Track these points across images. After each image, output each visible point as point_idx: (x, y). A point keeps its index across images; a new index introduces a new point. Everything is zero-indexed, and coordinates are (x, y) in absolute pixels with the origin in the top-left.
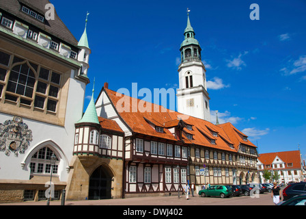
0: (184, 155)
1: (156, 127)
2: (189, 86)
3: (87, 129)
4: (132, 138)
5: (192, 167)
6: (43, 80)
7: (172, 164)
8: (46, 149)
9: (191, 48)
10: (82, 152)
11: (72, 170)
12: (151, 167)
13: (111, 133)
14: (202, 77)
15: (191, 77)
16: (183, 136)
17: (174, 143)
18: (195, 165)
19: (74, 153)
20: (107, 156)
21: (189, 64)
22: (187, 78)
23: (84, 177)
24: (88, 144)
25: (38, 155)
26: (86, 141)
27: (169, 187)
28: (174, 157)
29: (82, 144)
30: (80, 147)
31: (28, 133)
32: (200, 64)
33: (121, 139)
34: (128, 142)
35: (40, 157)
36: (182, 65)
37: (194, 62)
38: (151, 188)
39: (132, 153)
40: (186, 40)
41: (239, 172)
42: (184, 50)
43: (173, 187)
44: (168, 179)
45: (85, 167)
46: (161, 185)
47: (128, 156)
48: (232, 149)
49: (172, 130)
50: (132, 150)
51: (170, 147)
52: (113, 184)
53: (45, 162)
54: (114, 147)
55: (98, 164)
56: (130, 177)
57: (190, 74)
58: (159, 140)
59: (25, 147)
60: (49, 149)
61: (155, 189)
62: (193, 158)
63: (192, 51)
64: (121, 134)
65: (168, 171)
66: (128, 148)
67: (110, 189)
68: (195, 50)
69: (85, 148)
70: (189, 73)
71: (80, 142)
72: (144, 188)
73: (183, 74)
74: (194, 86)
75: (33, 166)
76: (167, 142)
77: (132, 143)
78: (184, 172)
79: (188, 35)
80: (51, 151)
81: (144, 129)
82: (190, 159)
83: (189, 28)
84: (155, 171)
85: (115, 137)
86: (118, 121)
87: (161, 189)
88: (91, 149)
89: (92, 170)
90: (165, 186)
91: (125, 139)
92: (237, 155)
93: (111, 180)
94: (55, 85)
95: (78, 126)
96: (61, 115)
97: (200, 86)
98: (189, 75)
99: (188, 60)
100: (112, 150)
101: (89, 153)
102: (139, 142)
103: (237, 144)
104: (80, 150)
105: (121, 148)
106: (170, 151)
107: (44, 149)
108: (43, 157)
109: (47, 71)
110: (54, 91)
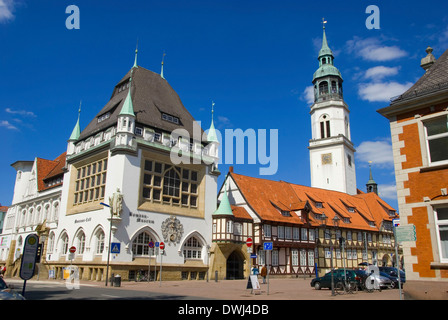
0: (311, 238)
1: (282, 211)
2: (326, 136)
3: (224, 220)
4: (260, 225)
5: (321, 249)
6: (186, 180)
7: (299, 247)
8: (193, 239)
9: (328, 80)
10: (221, 240)
11: (213, 255)
12: (279, 250)
13: (241, 221)
14: (343, 122)
15: (328, 122)
16: (310, 217)
17: (300, 227)
18: (324, 248)
19: (213, 241)
20: (239, 242)
21: (324, 104)
22: (322, 124)
23: (222, 261)
24: (226, 233)
25: (187, 244)
26: (223, 231)
27: (296, 269)
28: (300, 240)
29: (221, 233)
30: (219, 236)
31: (181, 227)
32: (341, 103)
33: (250, 225)
34: (257, 228)
36: (316, 106)
37: (331, 102)
38: (278, 270)
39: (261, 238)
40: (320, 69)
41: (382, 255)
42: (318, 83)
43: (300, 269)
44: (295, 261)
45: (223, 252)
46: (288, 267)
47: (257, 240)
48: (372, 228)
49: (299, 213)
50: (261, 236)
51: (297, 230)
52: (245, 266)
53: (192, 249)
54: (245, 234)
55: (233, 249)
56: (260, 261)
57: (327, 119)
58: (285, 224)
59: (180, 238)
61: (283, 271)
62: (322, 240)
63: (330, 86)
64: (250, 221)
65: (295, 254)
66: (257, 233)
67: (243, 270)
68: (333, 83)
69: (223, 237)
70: (325, 117)
71: (219, 231)
72: (272, 269)
73: (316, 119)
74: (332, 135)
75: (185, 253)
76: (293, 225)
77: (260, 229)
78: (311, 255)
79: (324, 60)
80: (196, 240)
81: (272, 215)
82: (319, 241)
83: (325, 49)
84: (282, 253)
85: (245, 224)
86: (246, 207)
87: (288, 271)
88: (228, 237)
89: (228, 254)
90: (292, 269)
91: (254, 225)
92: (378, 234)
93: (243, 263)
94: (194, 182)
95: (215, 217)
96: (201, 209)
97: (340, 136)
98: (325, 121)
99: (324, 99)
100: (243, 236)
101: (226, 240)
102: (267, 227)
103: (379, 221)
104: (218, 238)
105: (250, 234)
106: (297, 234)
107: (191, 239)
108: (191, 245)
109: (187, 171)
110: (194, 189)
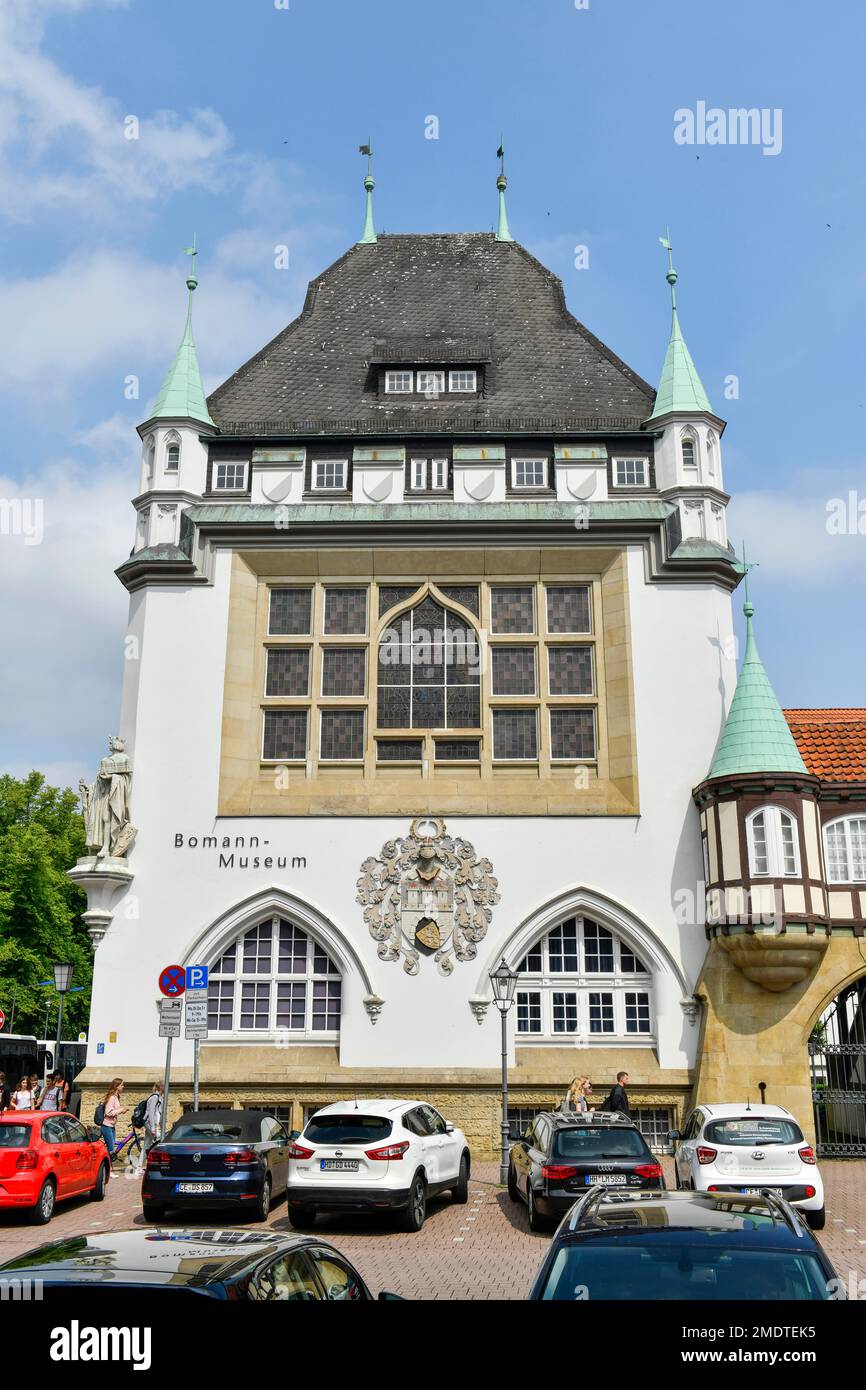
8: (580, 929)
19: (708, 932)
25: (546, 956)
29: (723, 886)
31: (478, 872)
35: (555, 965)
53: (581, 985)
60: (590, 927)
75: (529, 1005)
80: (605, 932)
94: (567, 642)
107: (569, 927)
108: (572, 965)
